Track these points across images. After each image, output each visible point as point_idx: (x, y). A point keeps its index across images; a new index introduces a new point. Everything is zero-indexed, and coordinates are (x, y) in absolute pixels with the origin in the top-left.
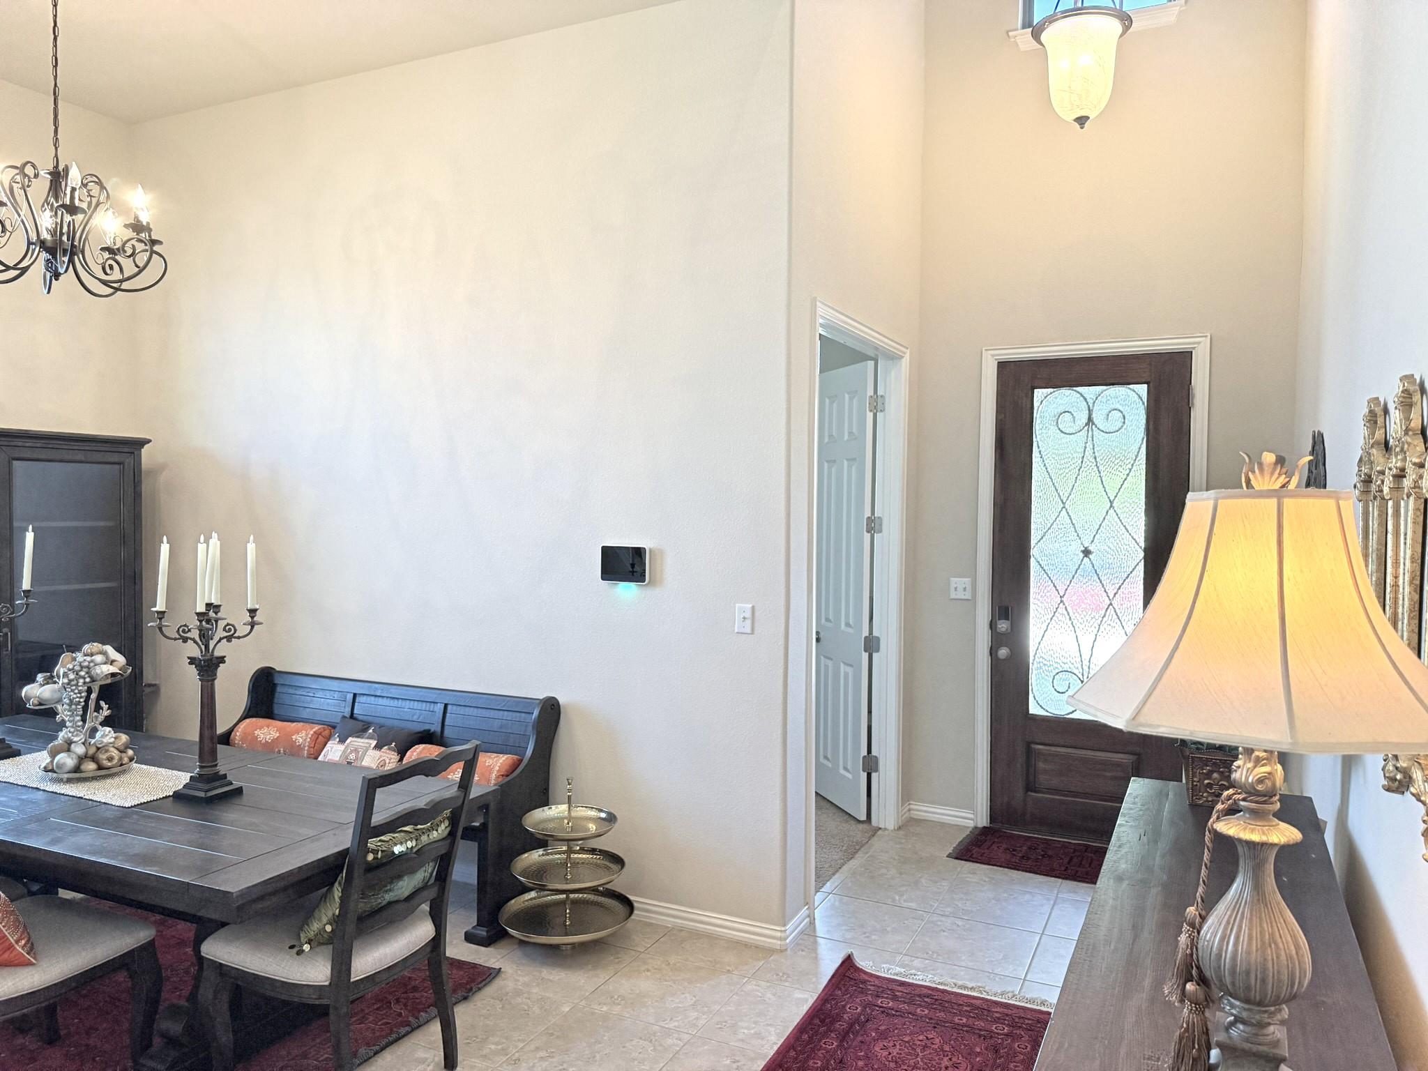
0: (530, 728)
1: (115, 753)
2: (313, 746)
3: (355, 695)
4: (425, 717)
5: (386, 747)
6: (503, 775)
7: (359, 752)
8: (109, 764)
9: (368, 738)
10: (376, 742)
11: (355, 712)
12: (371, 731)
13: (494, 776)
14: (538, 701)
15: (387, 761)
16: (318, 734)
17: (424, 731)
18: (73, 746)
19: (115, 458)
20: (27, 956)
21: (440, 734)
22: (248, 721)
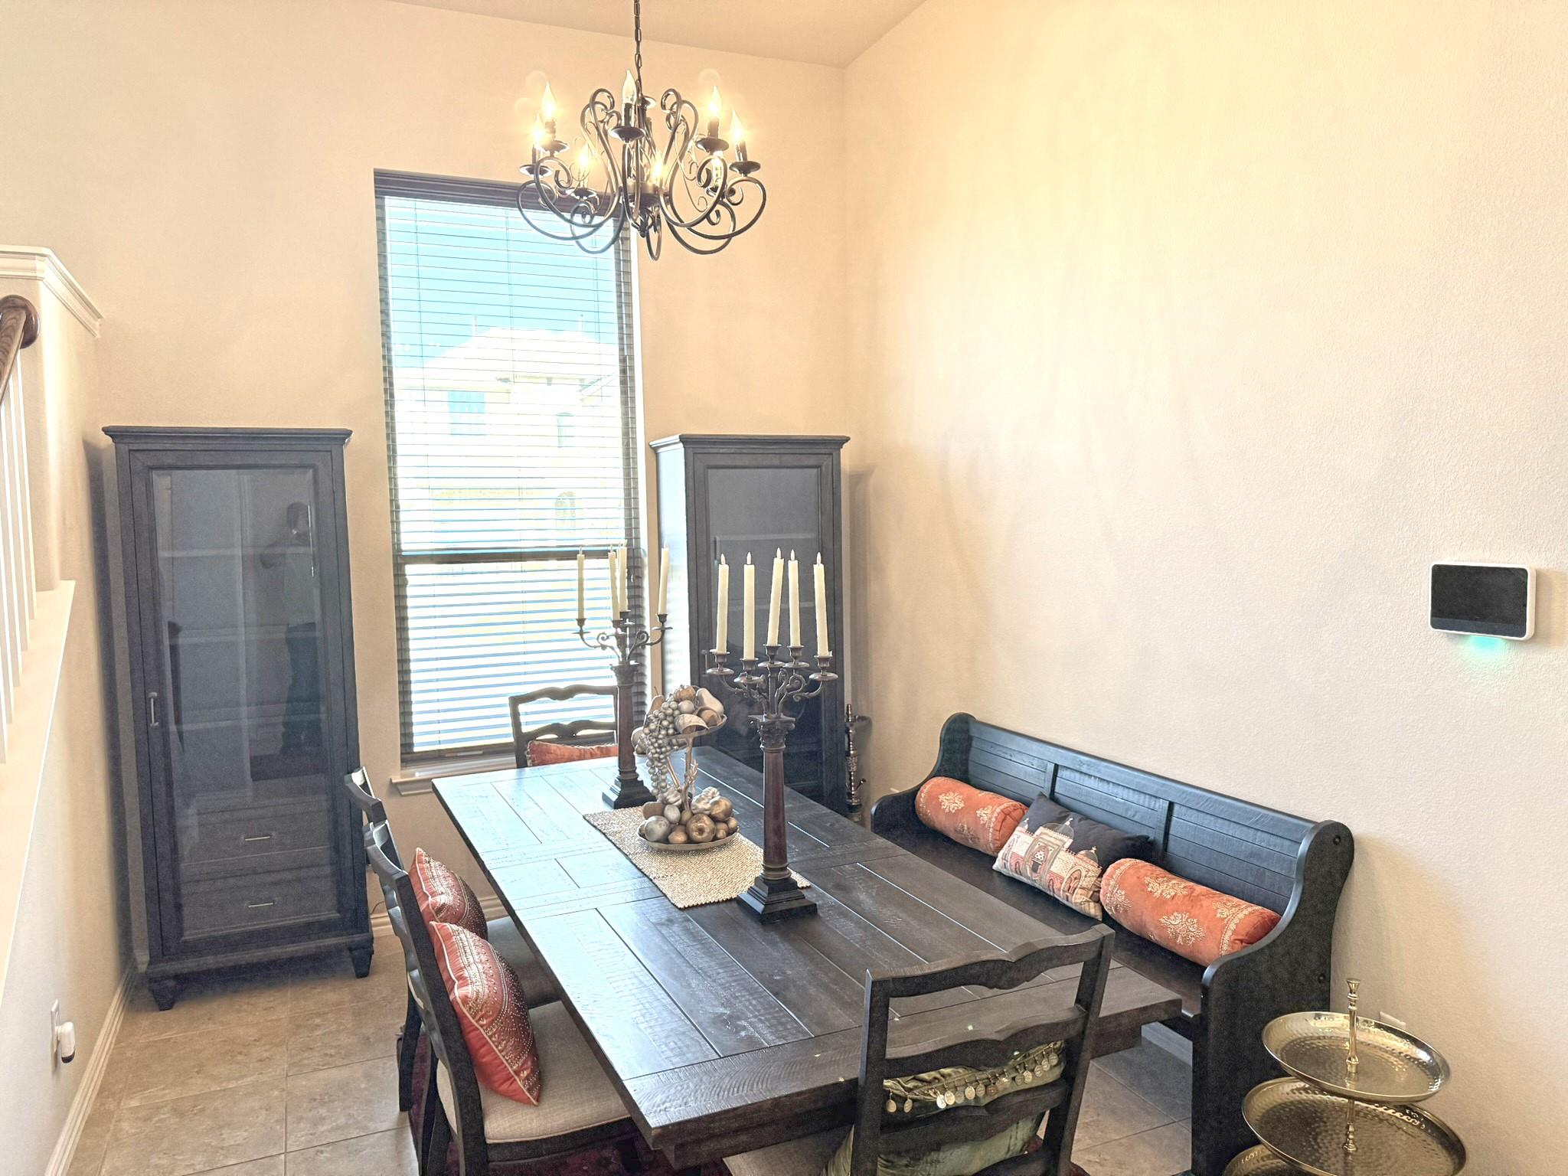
0: (1295, 866)
1: (706, 823)
2: (998, 829)
3: (1057, 767)
4: (1144, 817)
5: (1083, 852)
6: (1242, 941)
7: (1048, 851)
8: (699, 837)
9: (1063, 833)
10: (1071, 841)
11: (1057, 789)
12: (1068, 823)
13: (1227, 937)
14: (1311, 826)
15: (1084, 874)
16: (1006, 814)
17: (1139, 837)
18: (667, 807)
19: (813, 461)
20: (527, 1093)
21: (1161, 846)
22: (935, 780)
